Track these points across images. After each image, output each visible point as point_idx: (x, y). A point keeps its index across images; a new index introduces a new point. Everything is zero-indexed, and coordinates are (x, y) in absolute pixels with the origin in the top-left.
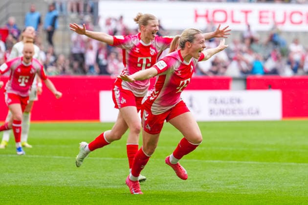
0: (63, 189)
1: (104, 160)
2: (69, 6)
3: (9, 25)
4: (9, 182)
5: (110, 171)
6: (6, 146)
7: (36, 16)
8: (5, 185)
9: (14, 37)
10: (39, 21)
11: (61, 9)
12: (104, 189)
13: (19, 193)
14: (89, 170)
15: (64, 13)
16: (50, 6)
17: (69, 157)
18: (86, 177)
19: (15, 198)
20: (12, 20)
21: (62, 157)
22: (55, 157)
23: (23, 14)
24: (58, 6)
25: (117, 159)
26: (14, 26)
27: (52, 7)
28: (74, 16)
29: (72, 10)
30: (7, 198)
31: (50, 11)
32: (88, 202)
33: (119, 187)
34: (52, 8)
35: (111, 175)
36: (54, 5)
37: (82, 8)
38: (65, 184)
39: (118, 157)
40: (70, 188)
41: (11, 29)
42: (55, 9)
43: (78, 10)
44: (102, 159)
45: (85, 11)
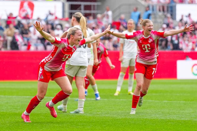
0: (154, 120)
1: (179, 103)
2: (158, 8)
3: (121, 19)
4: (121, 116)
5: (183, 110)
6: (119, 95)
7: (137, 14)
8: (118, 118)
9: (124, 27)
10: (139, 17)
11: (153, 10)
12: (179, 121)
13: (127, 123)
14: (170, 109)
15: (155, 12)
17: (158, 101)
18: (168, 113)
19: (124, 126)
20: (123, 16)
21: (153, 101)
22: (149, 101)
23: (130, 13)
24: (151, 7)
25: (187, 102)
26: (124, 20)
27: (148, 8)
28: (161, 14)
29: (160, 10)
30: (119, 126)
31: (147, 11)
32: (170, 128)
33: (189, 119)
34: (147, 9)
35: (184, 112)
36: (148, 7)
37: (166, 9)
38: (155, 118)
39: (188, 101)
40: (159, 120)
41: (122, 22)
42: (149, 9)
43: (163, 10)
44: (178, 102)
45: (168, 11)
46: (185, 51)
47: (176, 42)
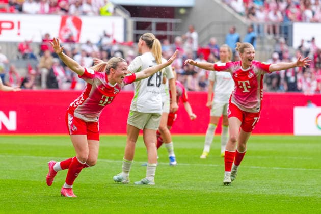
0: (259, 197)
1: (298, 171)
2: (266, 28)
3: (211, 45)
4: (210, 189)
5: (302, 181)
6: (207, 157)
7: (235, 36)
8: (206, 192)
9: (215, 56)
11: (259, 31)
12: (297, 198)
13: (219, 200)
14: (284, 180)
15: (261, 35)
16: (249, 28)
17: (265, 168)
18: (281, 186)
19: (215, 204)
20: (214, 40)
21: (258, 167)
22: (252, 167)
23: (224, 35)
24: (256, 28)
25: (310, 170)
26: (216, 46)
27: (251, 28)
28: (270, 37)
29: (269, 32)
31: (249, 32)
33: (311, 195)
34: (251, 30)
35: (305, 184)
36: (252, 26)
37: (277, 30)
38: (261, 193)
39: (311, 168)
40: (266, 196)
41: (213, 49)
42: (253, 30)
43: (274, 32)
44: (296, 169)
45: (280, 33)
46: (306, 93)
47: (292, 79)
